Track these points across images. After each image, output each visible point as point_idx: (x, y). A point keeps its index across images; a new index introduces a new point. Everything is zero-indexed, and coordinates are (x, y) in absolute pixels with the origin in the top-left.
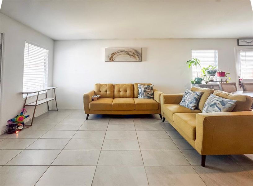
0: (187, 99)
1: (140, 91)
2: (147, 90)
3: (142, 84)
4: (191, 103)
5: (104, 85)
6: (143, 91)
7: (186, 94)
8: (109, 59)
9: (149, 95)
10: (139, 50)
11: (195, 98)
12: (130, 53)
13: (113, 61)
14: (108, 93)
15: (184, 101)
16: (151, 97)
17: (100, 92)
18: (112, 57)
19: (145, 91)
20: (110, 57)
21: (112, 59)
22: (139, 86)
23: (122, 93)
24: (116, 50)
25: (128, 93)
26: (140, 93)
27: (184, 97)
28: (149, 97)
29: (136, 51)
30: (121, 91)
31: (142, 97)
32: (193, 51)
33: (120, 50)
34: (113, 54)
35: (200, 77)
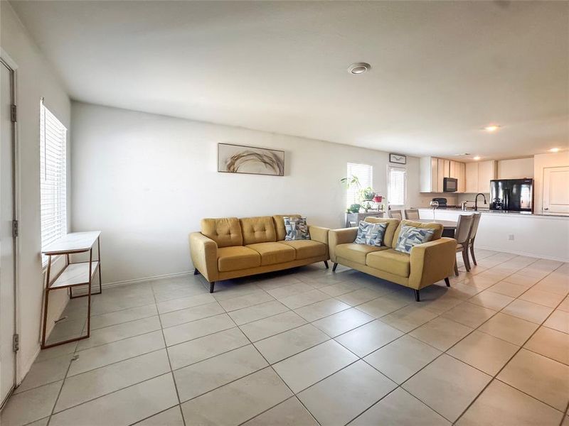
0: (368, 233)
1: (288, 228)
2: (301, 227)
3: (290, 216)
4: (375, 239)
5: (223, 220)
6: (294, 227)
7: (365, 228)
8: (226, 167)
9: (304, 234)
10: (280, 155)
11: (379, 231)
12: (267, 160)
13: (234, 171)
14: (232, 235)
15: (364, 237)
16: (306, 235)
17: (217, 235)
18: (232, 164)
19: (297, 228)
20: (228, 163)
21: (232, 168)
22: (285, 220)
23: (257, 235)
24: (240, 151)
25: (268, 232)
26: (290, 232)
27: (361, 231)
28: (304, 238)
29: (275, 156)
30: (255, 229)
31: (294, 238)
32: (349, 165)
33: (247, 151)
34: (236, 158)
35: (358, 203)
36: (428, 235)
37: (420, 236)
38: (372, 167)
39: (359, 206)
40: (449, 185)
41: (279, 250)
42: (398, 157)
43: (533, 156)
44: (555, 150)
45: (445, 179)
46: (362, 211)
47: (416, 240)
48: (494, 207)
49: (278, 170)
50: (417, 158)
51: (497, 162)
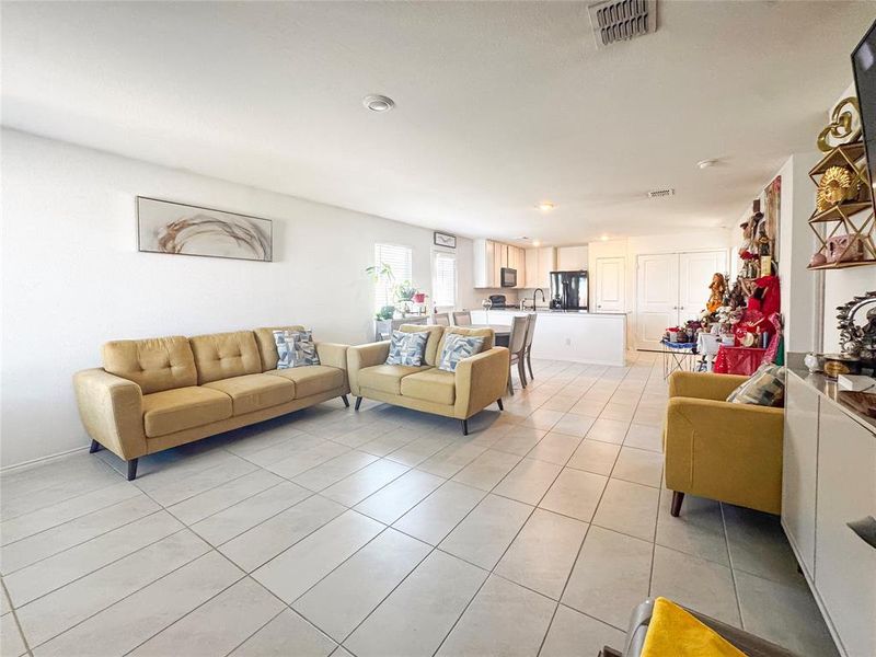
0: (404, 348)
1: (282, 349)
2: (302, 345)
3: (286, 329)
4: (413, 355)
5: (155, 342)
6: (291, 346)
7: (399, 341)
8: (156, 243)
9: (309, 357)
10: (264, 226)
11: (419, 344)
12: (240, 234)
13: (173, 252)
14: (175, 369)
15: (398, 354)
16: (313, 358)
17: (142, 370)
18: (171, 237)
19: (297, 348)
20: (160, 236)
21: (170, 245)
22: (276, 336)
23: (226, 364)
24: (188, 214)
25: (247, 359)
26: (285, 354)
27: (395, 346)
28: (309, 362)
29: (256, 227)
30: (221, 354)
31: (292, 364)
32: (377, 247)
33: (199, 216)
34: (176, 228)
35: (391, 304)
36: (477, 345)
37: (468, 348)
38: (410, 251)
39: (392, 309)
40: (507, 278)
41: (265, 385)
42: (446, 238)
43: (587, 244)
44: (604, 238)
45: (503, 270)
46: (397, 316)
47: (463, 352)
48: (553, 306)
49: (260, 250)
50: (470, 240)
51: (556, 249)
